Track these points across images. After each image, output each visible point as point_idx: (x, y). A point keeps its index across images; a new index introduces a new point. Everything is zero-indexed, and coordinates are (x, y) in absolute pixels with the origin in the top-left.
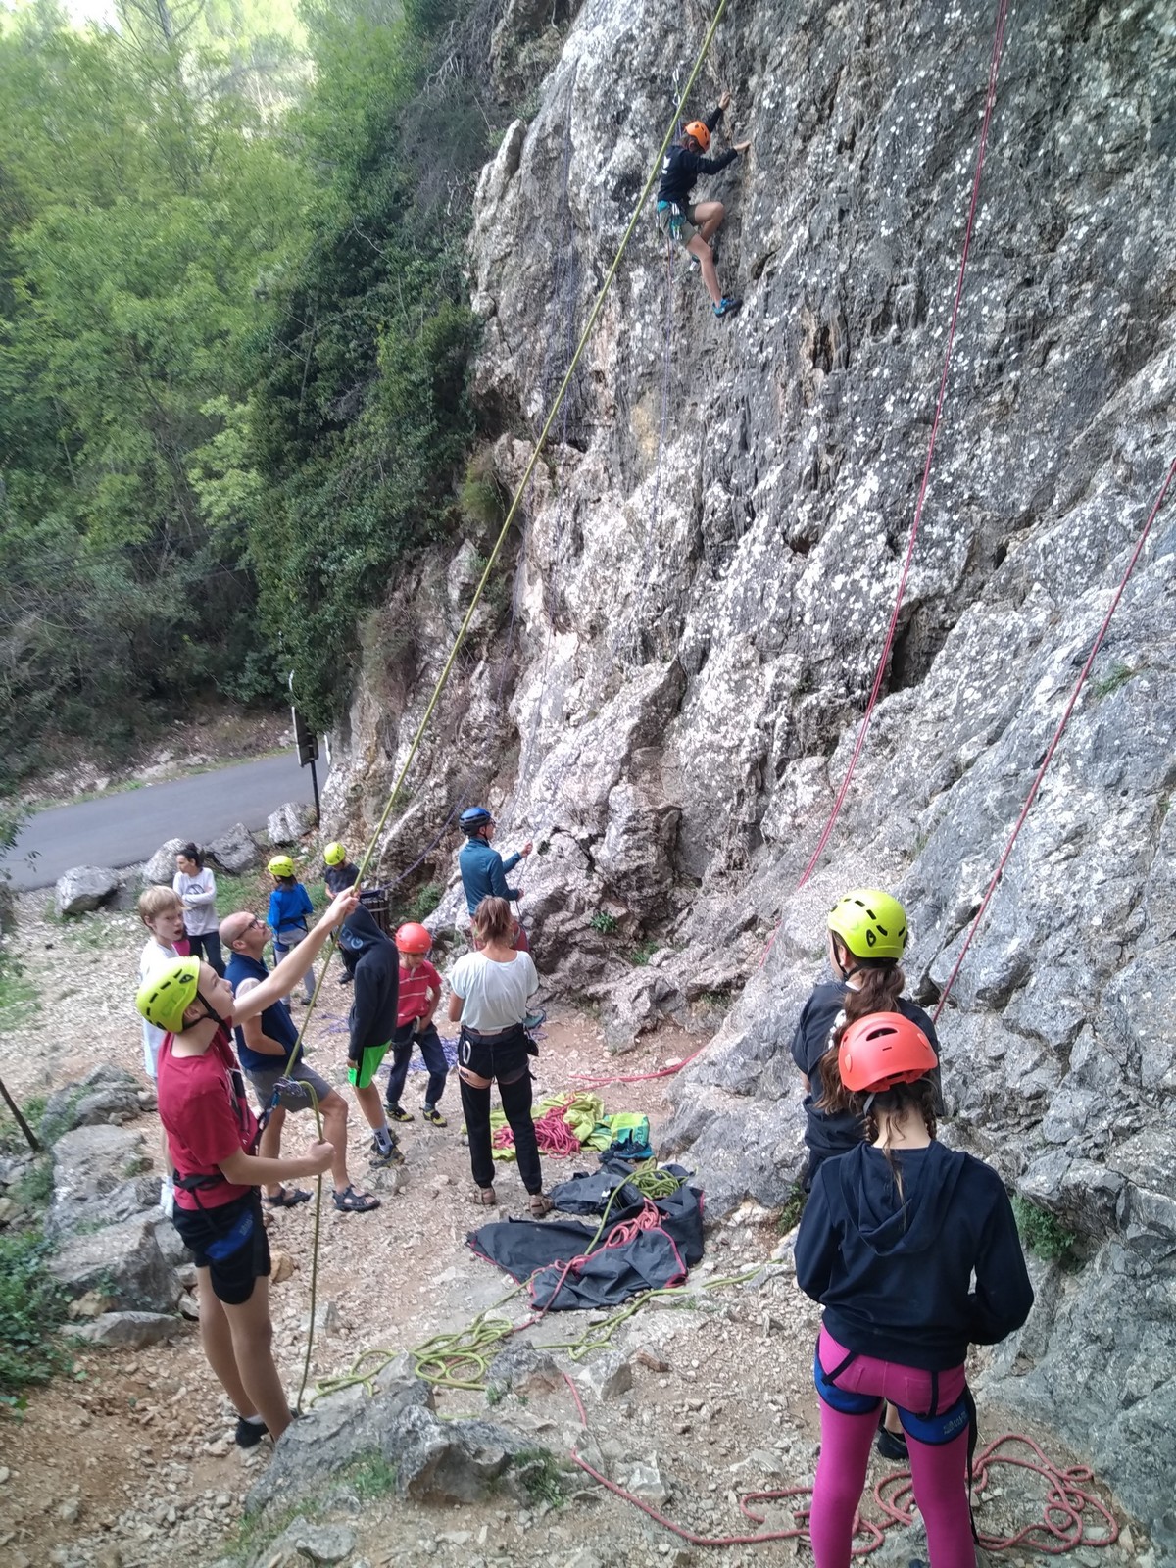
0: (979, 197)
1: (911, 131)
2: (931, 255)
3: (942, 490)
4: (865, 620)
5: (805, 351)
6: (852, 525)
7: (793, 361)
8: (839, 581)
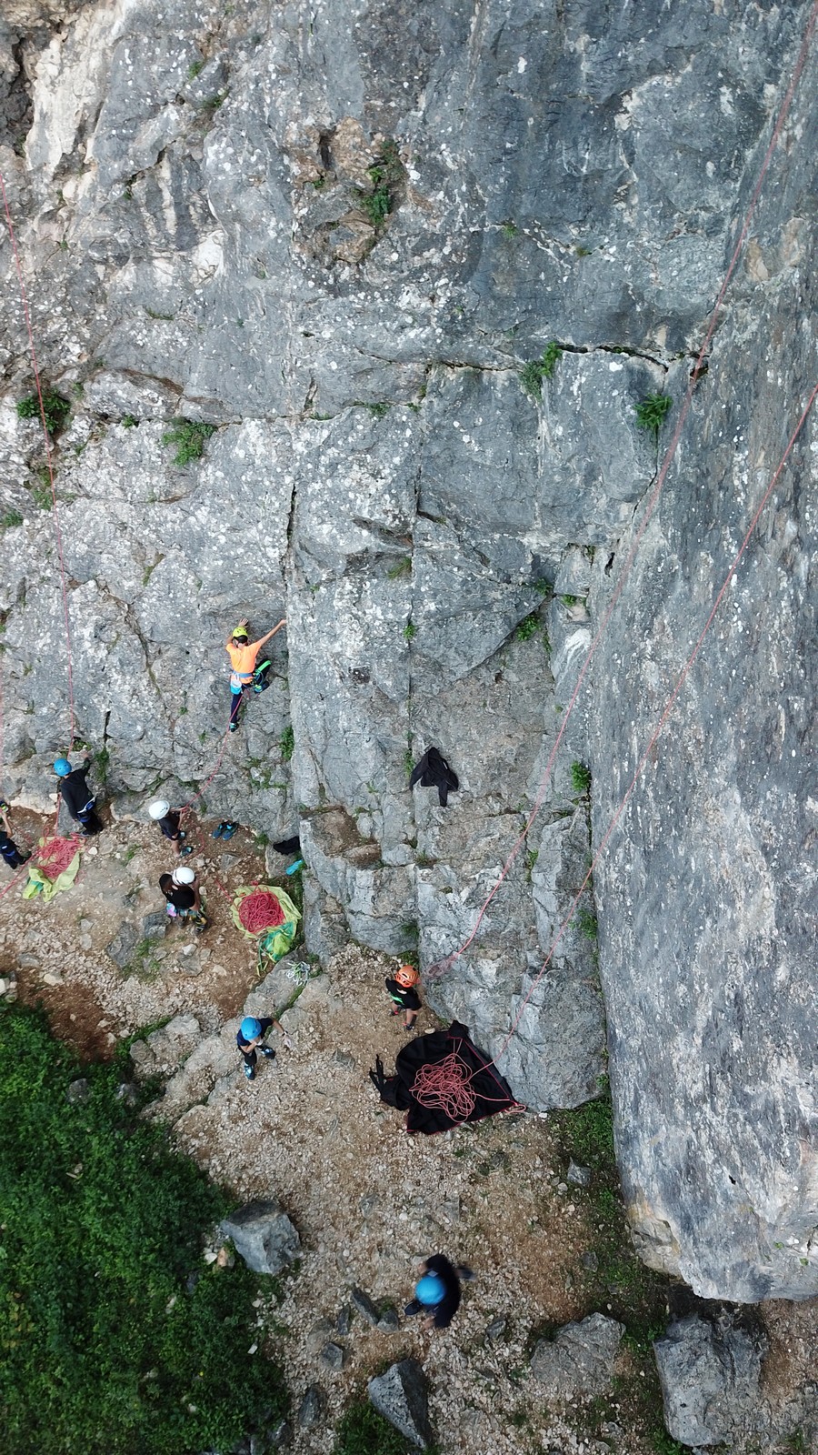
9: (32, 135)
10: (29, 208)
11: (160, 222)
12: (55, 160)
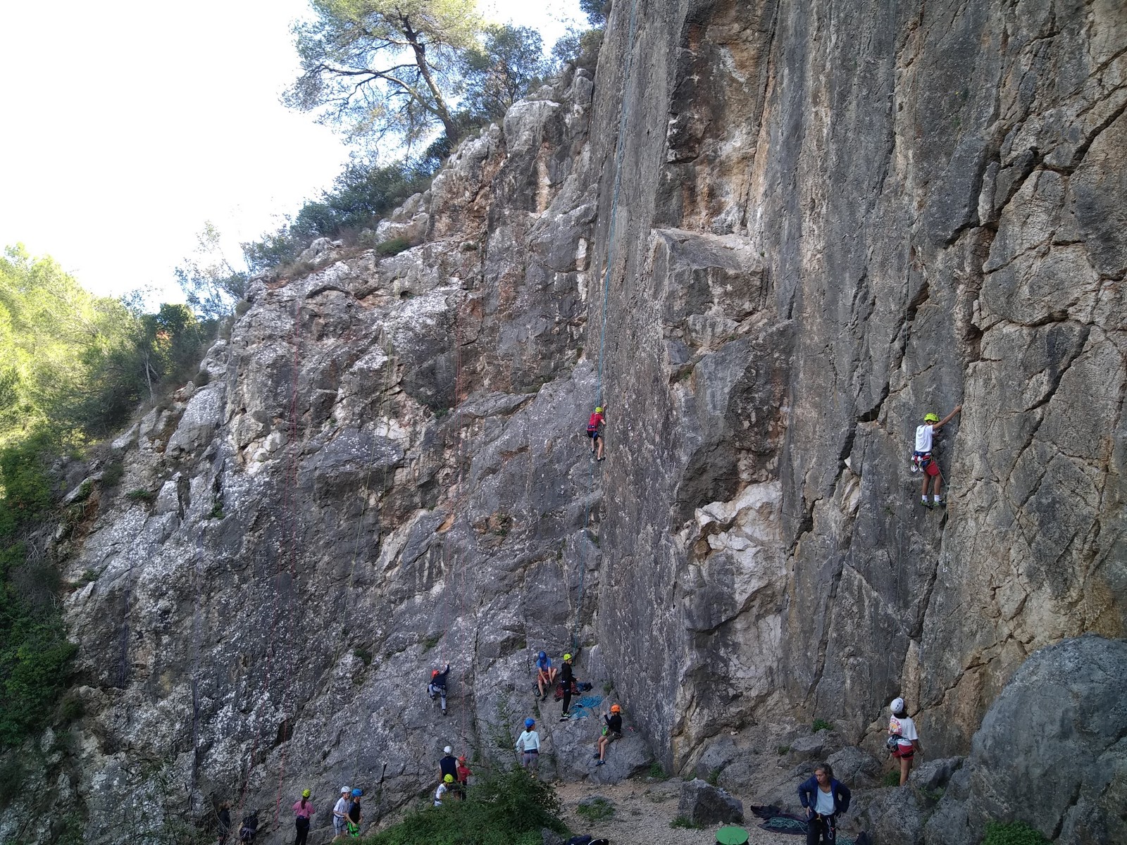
0: (286, 631)
1: (268, 616)
2: (274, 643)
3: (288, 695)
4: (271, 727)
5: (241, 662)
6: (263, 704)
7: (237, 664)
8: (261, 719)
9: (379, 560)
10: (372, 582)
11: (421, 579)
12: (386, 564)
